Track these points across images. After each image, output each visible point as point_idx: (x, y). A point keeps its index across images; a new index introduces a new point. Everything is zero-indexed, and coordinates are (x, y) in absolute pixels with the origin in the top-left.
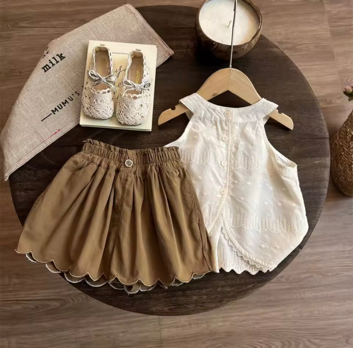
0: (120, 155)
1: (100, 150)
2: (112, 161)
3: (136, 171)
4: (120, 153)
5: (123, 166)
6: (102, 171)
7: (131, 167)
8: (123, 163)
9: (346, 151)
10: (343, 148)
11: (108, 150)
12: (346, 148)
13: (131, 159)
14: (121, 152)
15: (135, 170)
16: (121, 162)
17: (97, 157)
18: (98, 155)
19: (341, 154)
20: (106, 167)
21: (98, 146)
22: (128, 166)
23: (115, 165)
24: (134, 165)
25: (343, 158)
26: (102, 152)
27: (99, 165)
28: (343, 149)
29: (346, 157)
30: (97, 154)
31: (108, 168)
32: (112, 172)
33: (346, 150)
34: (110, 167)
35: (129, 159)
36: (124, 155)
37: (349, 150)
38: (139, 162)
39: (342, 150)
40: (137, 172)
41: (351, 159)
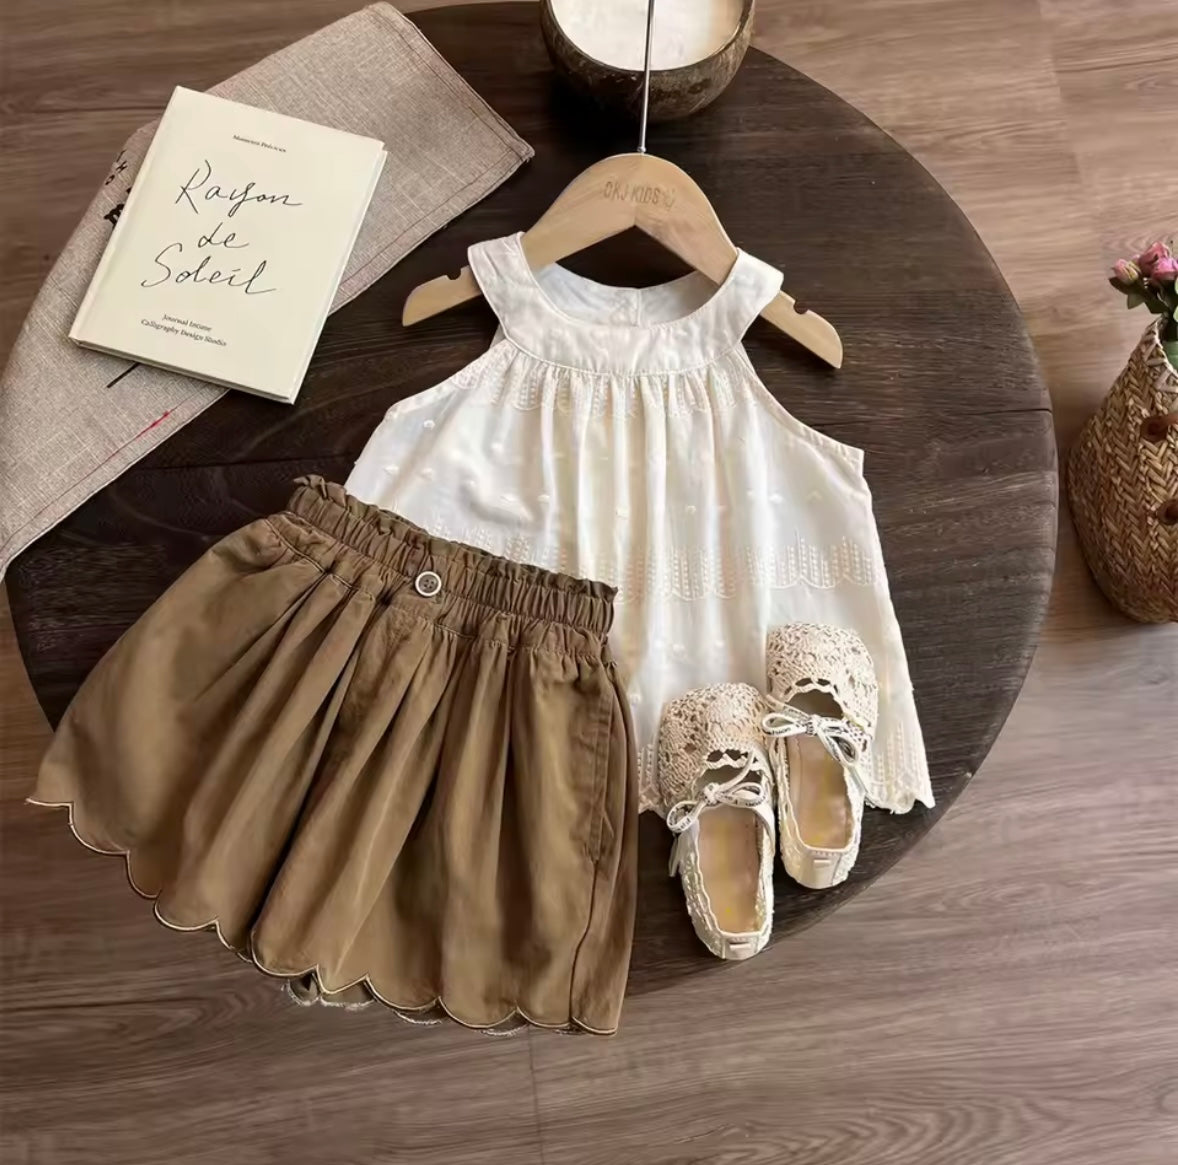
0: (408, 549)
1: (344, 519)
2: (374, 567)
3: (445, 616)
4: (408, 544)
5: (406, 588)
6: (334, 589)
7: (434, 599)
8: (409, 580)
9: (1128, 473)
10: (1116, 463)
11: (369, 526)
12: (1127, 462)
13: (438, 573)
14: (410, 542)
15: (443, 613)
16: (404, 573)
17: (330, 541)
18: (333, 535)
19: (1111, 483)
20: (351, 581)
21: (340, 505)
22: (425, 591)
23: (382, 579)
24: (444, 593)
25: (1118, 498)
26: (349, 529)
27: (330, 570)
28: (1117, 467)
29: (1130, 494)
30: (331, 532)
31: (355, 586)
32: (366, 601)
33: (1127, 468)
34: (364, 586)
35: (432, 570)
36: (420, 552)
37: (1137, 468)
38: (464, 588)
39: (1112, 471)
40: (448, 620)
41: (1143, 498)
